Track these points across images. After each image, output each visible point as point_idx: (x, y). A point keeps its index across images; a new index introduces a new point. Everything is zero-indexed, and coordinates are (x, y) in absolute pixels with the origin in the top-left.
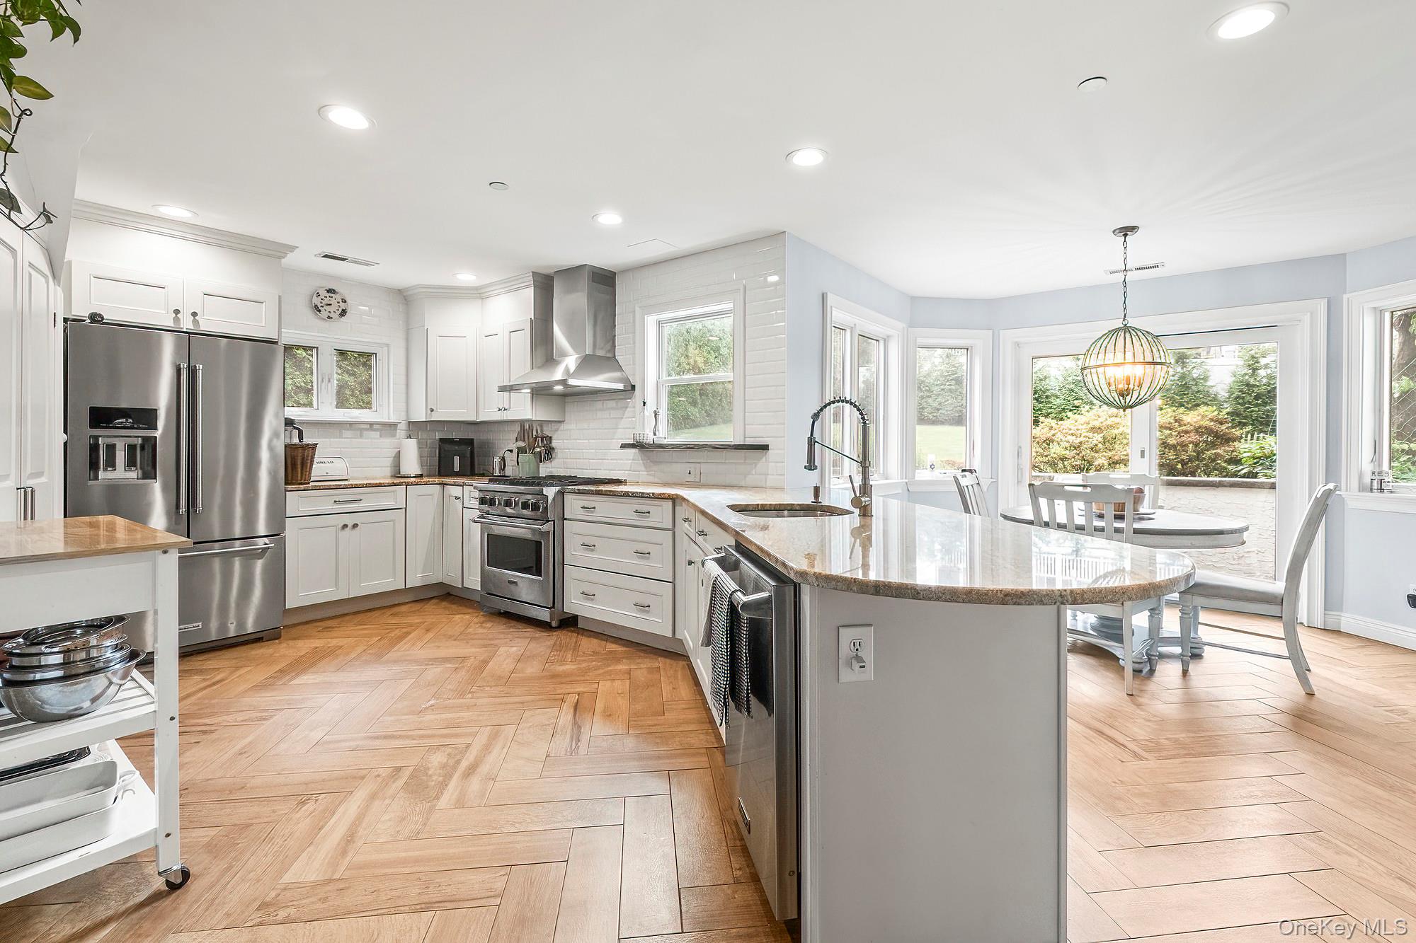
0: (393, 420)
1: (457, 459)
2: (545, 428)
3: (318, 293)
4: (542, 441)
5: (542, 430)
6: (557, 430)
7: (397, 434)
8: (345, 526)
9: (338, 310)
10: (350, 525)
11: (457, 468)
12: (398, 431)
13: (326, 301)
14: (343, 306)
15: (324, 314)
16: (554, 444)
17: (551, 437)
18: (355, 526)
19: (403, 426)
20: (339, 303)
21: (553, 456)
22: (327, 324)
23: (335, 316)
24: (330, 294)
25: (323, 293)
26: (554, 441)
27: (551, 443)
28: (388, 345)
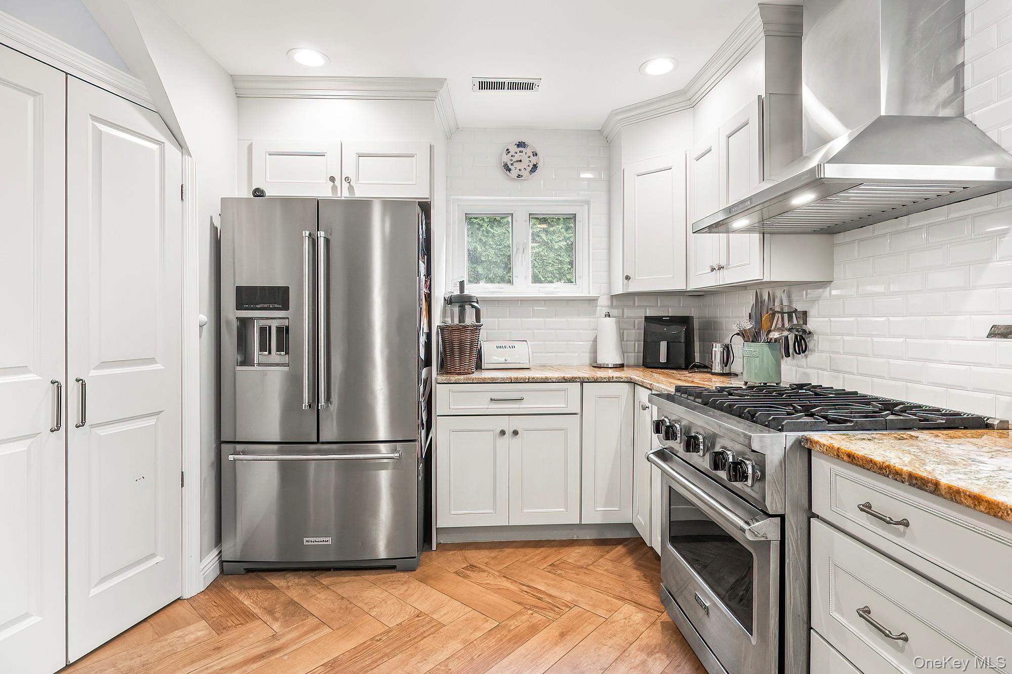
0: (593, 294)
1: (663, 345)
2: (794, 297)
3: (508, 150)
4: (790, 319)
5: (790, 301)
6: (816, 300)
7: (597, 312)
8: (503, 433)
9: (529, 166)
10: (509, 432)
11: (663, 359)
12: (598, 308)
13: (517, 157)
14: (534, 160)
15: (514, 173)
16: (811, 326)
17: (805, 313)
18: (515, 433)
19: (604, 301)
20: (529, 157)
21: (811, 345)
22: (518, 185)
23: (525, 173)
24: (520, 149)
25: (513, 149)
26: (813, 319)
27: (805, 323)
28: (588, 203)
